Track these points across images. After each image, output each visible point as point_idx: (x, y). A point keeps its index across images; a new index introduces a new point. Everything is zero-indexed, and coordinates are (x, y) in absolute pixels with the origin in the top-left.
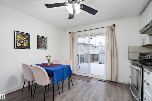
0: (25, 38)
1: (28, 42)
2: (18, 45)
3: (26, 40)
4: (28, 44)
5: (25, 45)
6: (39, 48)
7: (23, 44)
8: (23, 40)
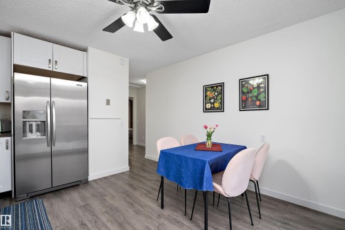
0: (216, 94)
1: (221, 99)
2: (207, 107)
3: (217, 96)
4: (221, 103)
5: (217, 105)
6: (245, 107)
7: (213, 103)
8: (213, 98)
